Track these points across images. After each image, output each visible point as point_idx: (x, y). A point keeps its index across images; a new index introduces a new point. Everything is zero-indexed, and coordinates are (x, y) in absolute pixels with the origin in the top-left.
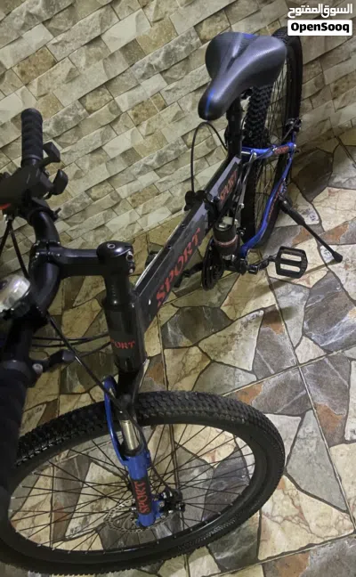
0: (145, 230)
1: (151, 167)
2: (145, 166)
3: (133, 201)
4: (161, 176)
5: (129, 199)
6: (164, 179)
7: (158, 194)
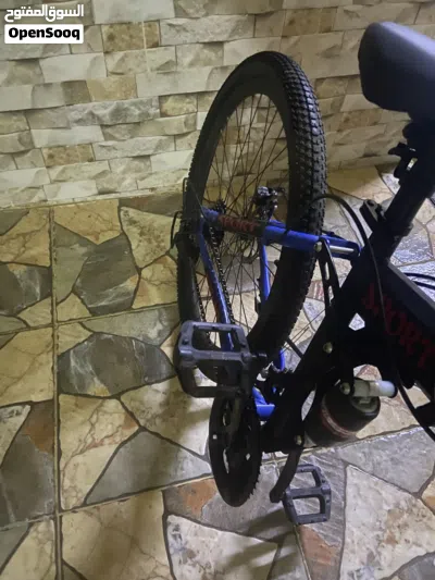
0: (49, 203)
1: (99, 119)
2: (92, 114)
3: (51, 156)
4: (108, 137)
5: (45, 151)
6: (110, 143)
7: (91, 160)
